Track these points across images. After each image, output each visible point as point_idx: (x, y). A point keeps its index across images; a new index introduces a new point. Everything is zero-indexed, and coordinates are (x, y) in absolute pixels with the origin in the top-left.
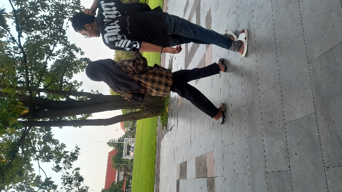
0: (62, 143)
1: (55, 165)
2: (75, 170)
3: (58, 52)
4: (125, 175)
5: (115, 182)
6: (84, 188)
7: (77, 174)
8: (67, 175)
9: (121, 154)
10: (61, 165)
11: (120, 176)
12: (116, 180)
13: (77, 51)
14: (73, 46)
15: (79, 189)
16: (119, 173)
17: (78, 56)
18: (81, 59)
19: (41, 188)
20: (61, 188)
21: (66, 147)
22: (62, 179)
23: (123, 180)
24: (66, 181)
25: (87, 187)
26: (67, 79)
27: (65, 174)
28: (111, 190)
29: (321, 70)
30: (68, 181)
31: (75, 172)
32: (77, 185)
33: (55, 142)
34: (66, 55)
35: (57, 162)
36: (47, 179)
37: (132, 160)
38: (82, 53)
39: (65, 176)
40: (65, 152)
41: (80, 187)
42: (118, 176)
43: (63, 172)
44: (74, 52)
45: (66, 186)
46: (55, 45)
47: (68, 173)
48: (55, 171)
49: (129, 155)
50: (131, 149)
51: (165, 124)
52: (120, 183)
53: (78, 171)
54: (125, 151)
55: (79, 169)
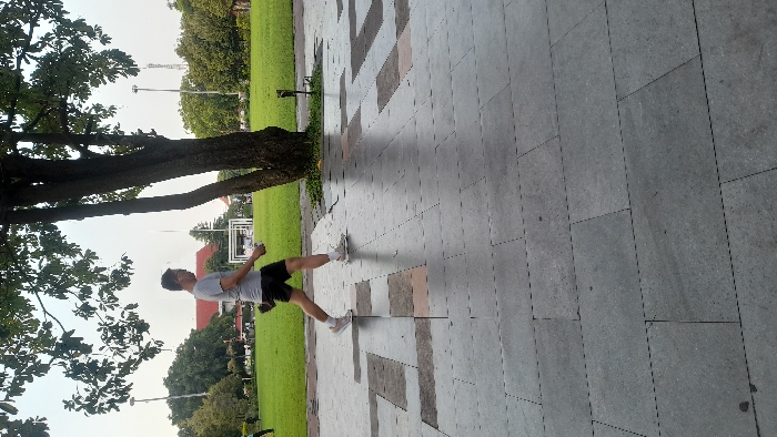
0: (88, 251)
1: (80, 304)
2: (126, 309)
3: (46, 39)
5: (217, 314)
6: (153, 345)
7: (133, 316)
8: (109, 322)
9: (223, 256)
10: (93, 301)
12: (221, 310)
13: (91, 34)
14: (80, 24)
15: (141, 348)
17: (96, 47)
18: (104, 52)
19: (55, 355)
20: (101, 349)
21: (97, 258)
22: (99, 330)
23: (236, 309)
24: (109, 334)
25: (160, 343)
26: (76, 103)
27: (105, 320)
28: (211, 330)
29: (645, 117)
30: (115, 333)
31: (127, 315)
32: (136, 339)
33: (70, 250)
34: (66, 45)
35: (82, 297)
36: (66, 335)
38: (105, 40)
39: (105, 324)
40: (98, 270)
41: (143, 344)
43: (100, 316)
44: (86, 39)
45: (113, 344)
46: (34, 24)
47: (112, 319)
48: (83, 316)
49: (243, 254)
50: (247, 242)
51: (317, 196)
52: (231, 315)
53: (134, 310)
54: (232, 247)
55: (136, 306)
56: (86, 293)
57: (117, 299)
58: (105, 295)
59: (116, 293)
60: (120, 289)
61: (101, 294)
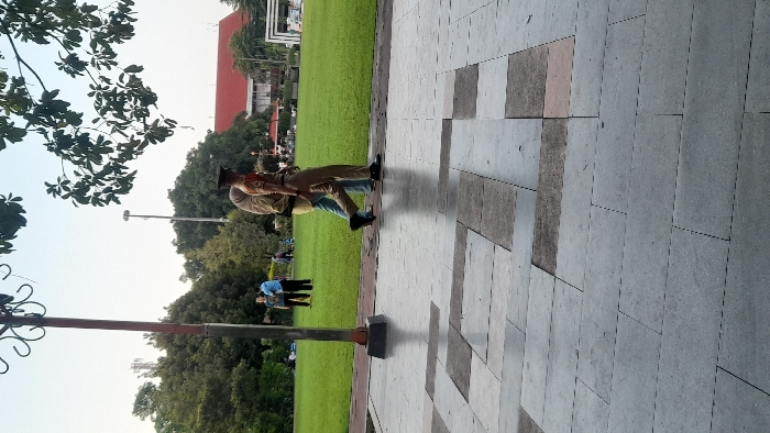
1: (65, 54)
2: (127, 70)
4: (274, 94)
5: (245, 113)
6: (162, 124)
7: (136, 82)
8: (104, 85)
9: (260, 30)
10: (83, 52)
11: (259, 96)
12: (249, 108)
15: (146, 127)
16: (255, 88)
19: (33, 120)
20: (95, 121)
22: (91, 95)
23: (271, 110)
24: (104, 102)
25: (172, 123)
27: (99, 82)
30: (111, 101)
31: (126, 79)
32: (141, 114)
35: (66, 45)
36: (48, 96)
37: (297, 48)
39: (99, 87)
41: (150, 121)
42: (255, 97)
43: (92, 75)
45: (110, 116)
47: (107, 81)
48: (68, 71)
49: (285, 30)
52: (264, 119)
53: (138, 75)
54: (271, 18)
55: (140, 69)
56: (73, 40)
57: (114, 55)
58: (99, 47)
59: (114, 46)
60: (119, 42)
61: (93, 45)
